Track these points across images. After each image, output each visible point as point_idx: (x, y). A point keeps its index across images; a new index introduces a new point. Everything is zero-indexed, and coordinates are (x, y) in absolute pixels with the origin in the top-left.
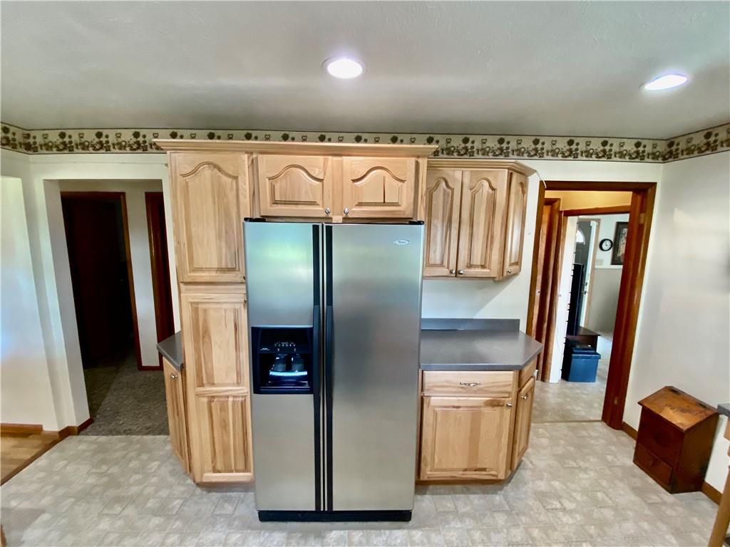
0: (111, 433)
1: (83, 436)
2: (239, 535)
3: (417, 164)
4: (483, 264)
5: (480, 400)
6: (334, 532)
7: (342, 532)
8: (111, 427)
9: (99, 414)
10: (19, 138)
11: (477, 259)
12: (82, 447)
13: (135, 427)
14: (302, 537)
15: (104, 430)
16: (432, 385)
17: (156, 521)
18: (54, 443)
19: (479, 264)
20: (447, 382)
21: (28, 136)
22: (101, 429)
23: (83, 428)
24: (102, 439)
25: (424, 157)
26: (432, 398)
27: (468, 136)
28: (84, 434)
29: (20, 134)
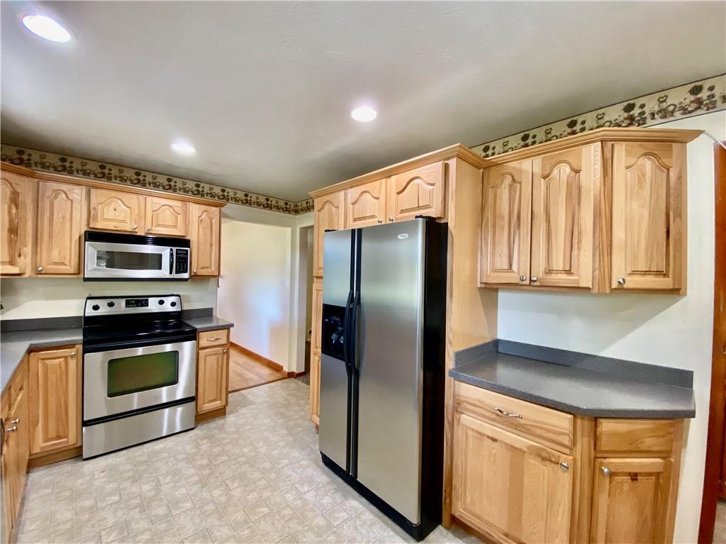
2: (307, 463)
3: (446, 167)
4: (567, 268)
5: (527, 443)
6: (356, 502)
7: (361, 506)
10: (292, 207)
11: (559, 263)
14: (335, 489)
16: (464, 399)
17: (285, 432)
19: (562, 269)
20: (479, 401)
21: (296, 206)
25: (452, 157)
26: (463, 415)
27: (575, 118)
29: (292, 205)
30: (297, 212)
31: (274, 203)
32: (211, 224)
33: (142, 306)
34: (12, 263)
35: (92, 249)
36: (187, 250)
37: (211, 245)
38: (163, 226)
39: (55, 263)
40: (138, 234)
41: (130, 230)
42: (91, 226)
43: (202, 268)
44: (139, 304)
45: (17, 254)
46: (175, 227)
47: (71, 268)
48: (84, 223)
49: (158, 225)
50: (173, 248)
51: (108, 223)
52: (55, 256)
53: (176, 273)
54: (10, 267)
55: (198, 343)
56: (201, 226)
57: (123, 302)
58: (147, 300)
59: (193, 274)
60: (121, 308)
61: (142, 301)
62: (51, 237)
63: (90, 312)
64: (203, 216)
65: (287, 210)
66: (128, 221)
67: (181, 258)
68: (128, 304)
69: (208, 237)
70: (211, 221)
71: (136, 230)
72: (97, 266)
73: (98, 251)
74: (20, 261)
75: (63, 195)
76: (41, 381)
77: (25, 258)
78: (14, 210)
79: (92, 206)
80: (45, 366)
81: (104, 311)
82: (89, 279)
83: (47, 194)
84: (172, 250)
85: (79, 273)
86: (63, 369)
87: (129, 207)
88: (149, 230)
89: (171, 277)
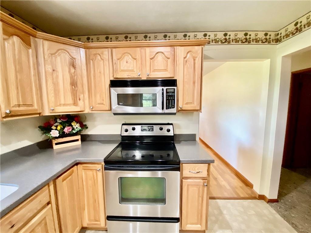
0: (284, 217)
1: (269, 206)
8: (286, 213)
9: (283, 200)
10: (272, 37)
12: (265, 212)
13: (300, 227)
15: (281, 212)
18: (255, 198)
21: (278, 34)
22: (280, 210)
23: (271, 201)
24: (278, 217)
28: (270, 205)
29: (273, 34)
30: (278, 41)
31: (253, 37)
32: (194, 64)
33: (150, 130)
34: (75, 104)
35: (114, 92)
36: (174, 89)
37: (194, 83)
38: (158, 70)
39: (99, 104)
40: (142, 79)
41: (137, 77)
42: (115, 77)
43: (187, 104)
45: (78, 99)
46: (166, 70)
47: (108, 108)
48: (111, 75)
49: (155, 71)
50: (163, 88)
52: (98, 99)
53: (166, 109)
54: (75, 107)
55: (182, 174)
56: (185, 67)
59: (179, 109)
61: (150, 127)
63: (124, 134)
64: (188, 57)
65: (267, 41)
66: (135, 70)
67: (170, 96)
68: (143, 129)
69: (192, 76)
70: (194, 60)
71: (141, 77)
72: (118, 104)
73: (118, 94)
74: (81, 103)
75: (99, 57)
76: (84, 183)
77: (84, 101)
78: (73, 70)
79: (114, 62)
80: (86, 174)
81: (131, 133)
82: (115, 114)
83: (91, 58)
84: (163, 90)
85: (111, 110)
86: (95, 178)
87: (135, 59)
88: (148, 75)
89: (164, 112)
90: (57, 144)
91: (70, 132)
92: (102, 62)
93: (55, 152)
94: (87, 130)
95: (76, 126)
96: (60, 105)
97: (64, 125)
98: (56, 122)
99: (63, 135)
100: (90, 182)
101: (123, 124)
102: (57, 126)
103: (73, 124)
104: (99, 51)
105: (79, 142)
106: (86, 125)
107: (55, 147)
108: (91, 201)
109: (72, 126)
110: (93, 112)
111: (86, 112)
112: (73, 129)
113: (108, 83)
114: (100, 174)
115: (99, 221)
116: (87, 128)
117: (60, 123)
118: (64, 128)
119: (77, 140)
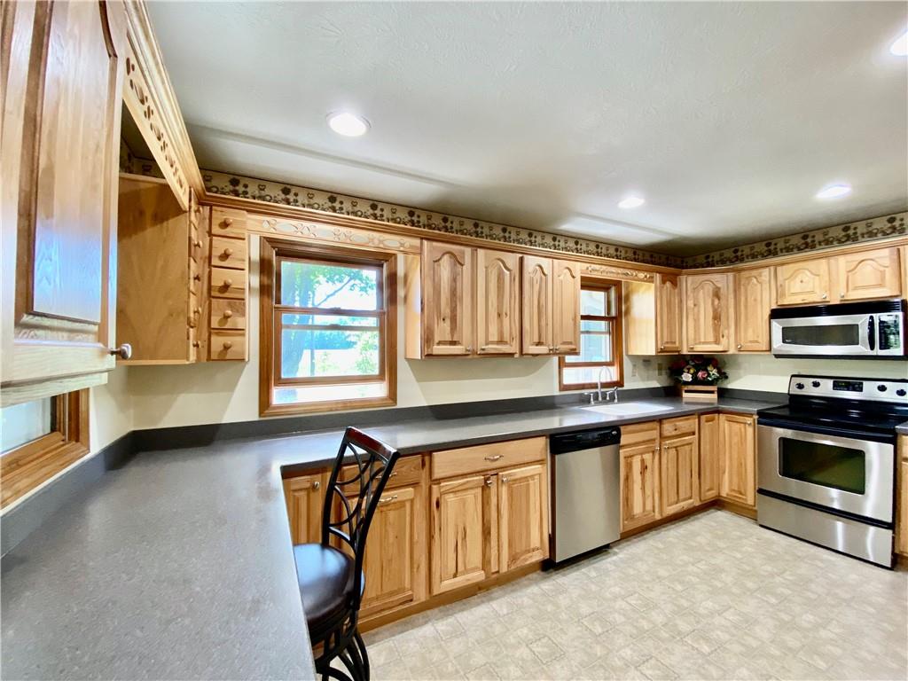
33: (854, 390)
34: (717, 342)
35: (777, 326)
36: (896, 316)
38: (864, 287)
39: (751, 342)
40: (831, 303)
41: (820, 301)
42: (779, 303)
44: (851, 387)
45: (721, 336)
46: (881, 285)
47: (765, 347)
48: (774, 301)
49: (856, 288)
50: (874, 315)
51: (795, 297)
52: (750, 336)
53: (881, 348)
54: (715, 345)
57: (830, 383)
58: (862, 383)
60: (826, 389)
61: (855, 385)
62: (746, 319)
63: (796, 391)
66: (817, 290)
68: (837, 386)
71: (828, 300)
72: (784, 342)
73: (783, 328)
74: (724, 341)
75: (754, 280)
76: (727, 439)
77: (728, 338)
78: (716, 302)
79: (779, 284)
80: (730, 427)
81: (810, 390)
82: (777, 356)
83: (742, 283)
84: (871, 317)
85: (770, 350)
86: (743, 434)
87: (818, 275)
88: (843, 297)
89: (875, 354)
90: (686, 391)
91: (704, 378)
92: (759, 286)
93: (684, 400)
94: (725, 382)
95: (714, 372)
96: (700, 343)
97: (698, 368)
98: (688, 364)
99: (696, 381)
100: (735, 440)
101: (793, 376)
102: (689, 369)
103: (709, 369)
104: (754, 273)
105: (715, 396)
106: (725, 373)
107: (685, 395)
108: (735, 463)
109: (707, 371)
110: (741, 353)
111: (730, 352)
112: (709, 375)
113: (767, 313)
114: (750, 430)
115: (745, 495)
116: (727, 377)
117: (693, 366)
118: (697, 373)
119: (712, 392)
